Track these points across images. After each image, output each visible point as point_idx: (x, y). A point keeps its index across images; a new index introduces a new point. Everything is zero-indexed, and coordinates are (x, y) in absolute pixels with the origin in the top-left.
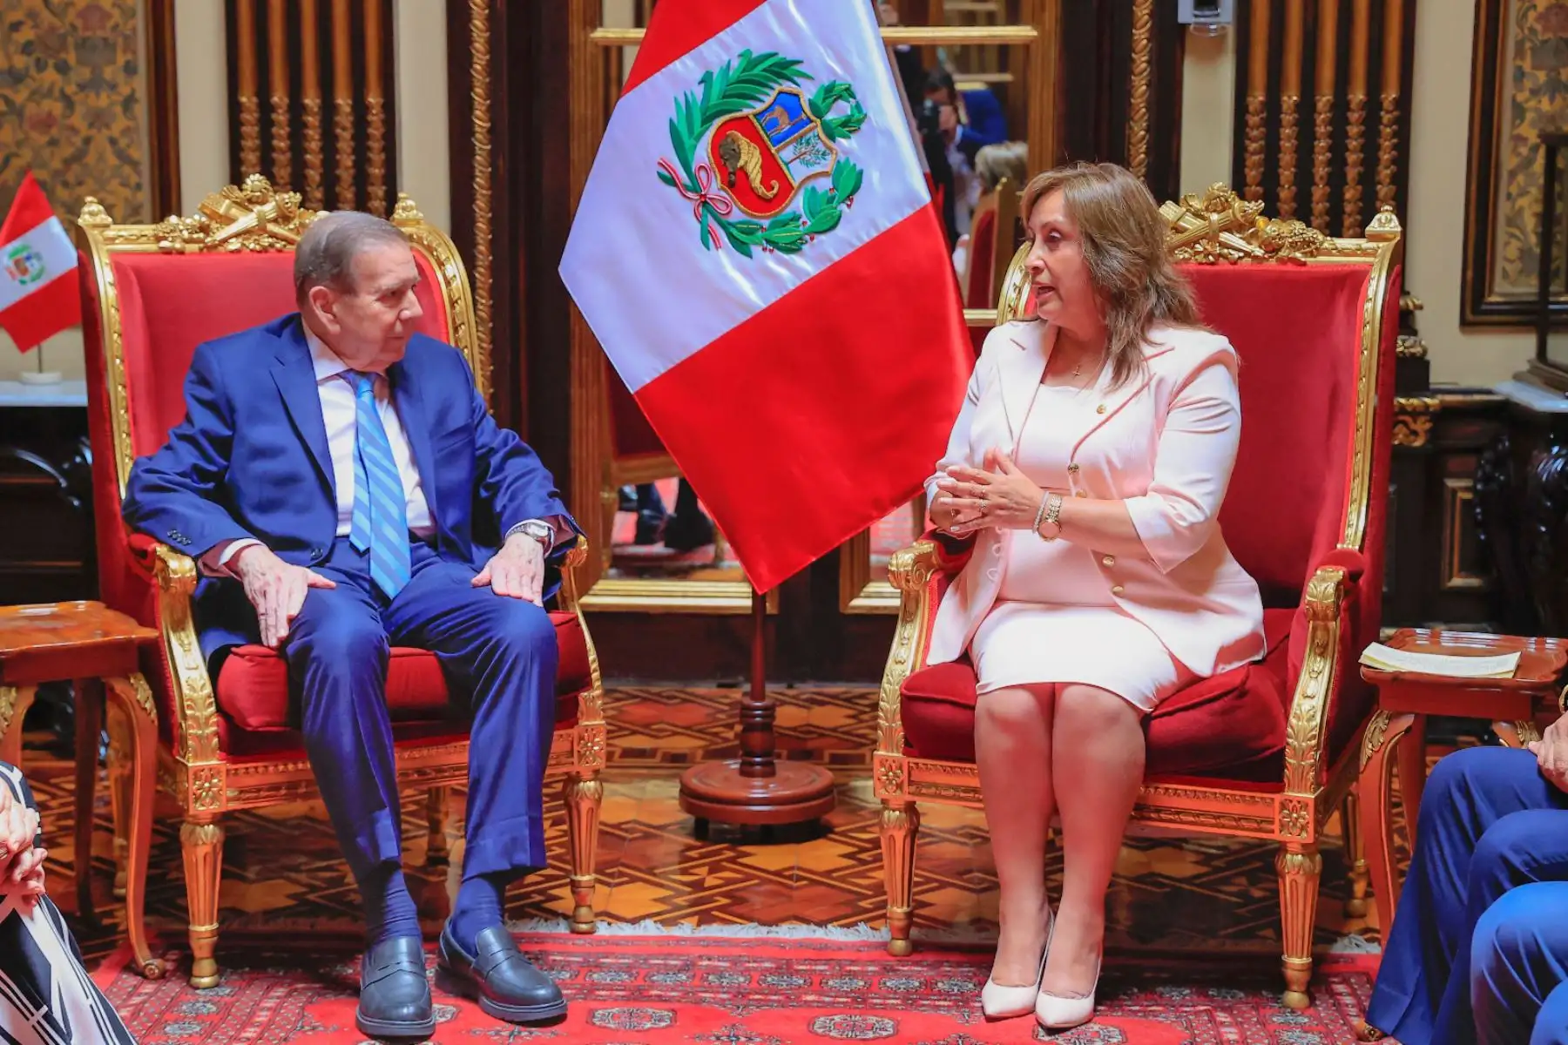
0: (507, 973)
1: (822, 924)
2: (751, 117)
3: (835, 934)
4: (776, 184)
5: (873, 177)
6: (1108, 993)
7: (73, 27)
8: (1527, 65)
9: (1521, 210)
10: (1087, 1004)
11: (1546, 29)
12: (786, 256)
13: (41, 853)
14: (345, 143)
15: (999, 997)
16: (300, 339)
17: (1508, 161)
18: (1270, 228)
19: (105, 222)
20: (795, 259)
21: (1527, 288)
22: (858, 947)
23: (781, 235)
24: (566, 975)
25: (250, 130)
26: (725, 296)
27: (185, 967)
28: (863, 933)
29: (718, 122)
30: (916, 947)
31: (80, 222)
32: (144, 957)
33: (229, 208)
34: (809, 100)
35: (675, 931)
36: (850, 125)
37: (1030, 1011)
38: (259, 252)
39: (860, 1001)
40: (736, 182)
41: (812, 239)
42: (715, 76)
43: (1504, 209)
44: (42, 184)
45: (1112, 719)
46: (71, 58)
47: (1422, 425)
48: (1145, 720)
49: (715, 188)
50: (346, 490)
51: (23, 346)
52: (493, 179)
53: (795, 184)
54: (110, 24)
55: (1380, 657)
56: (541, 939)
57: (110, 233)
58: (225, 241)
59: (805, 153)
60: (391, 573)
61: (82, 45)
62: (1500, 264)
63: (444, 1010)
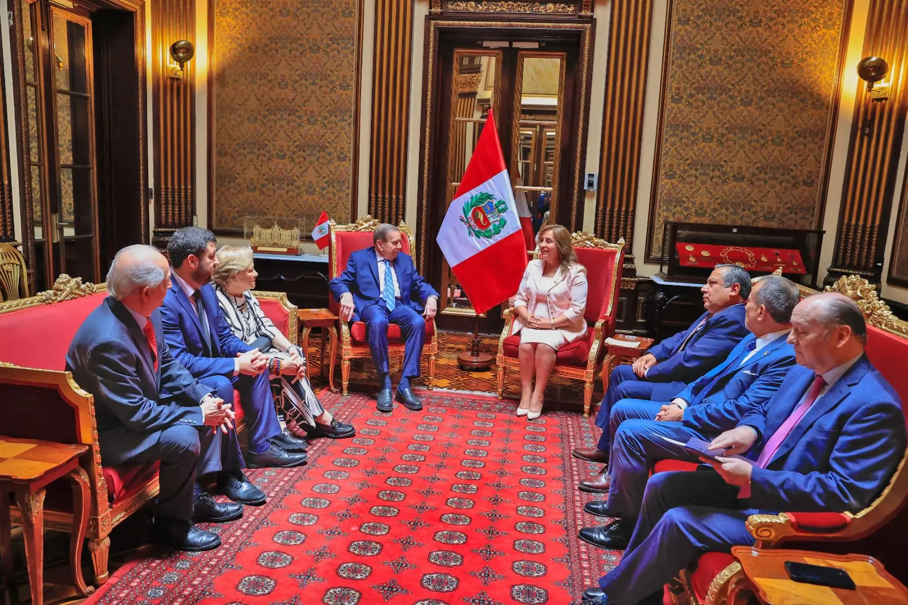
0: (410, 398)
1: (484, 391)
2: (481, 207)
3: (487, 394)
4: (486, 223)
5: (509, 222)
6: (544, 412)
7: (336, 178)
8: (662, 205)
9: (659, 237)
10: (538, 414)
11: (666, 197)
13: (304, 367)
14: (394, 206)
15: (520, 411)
16: (374, 252)
17: (656, 226)
18: (596, 240)
20: (490, 240)
21: (659, 255)
22: (491, 398)
23: (486, 234)
24: (424, 399)
25: (373, 202)
26: (474, 248)
27: (341, 391)
28: (493, 394)
29: (474, 208)
30: (504, 398)
32: (333, 388)
33: (362, 222)
34: (495, 204)
35: (451, 391)
36: (504, 210)
37: (526, 415)
38: (368, 232)
39: (489, 410)
40: (477, 221)
41: (494, 235)
42: (474, 198)
43: (655, 236)
44: (327, 212)
45: (548, 351)
46: (336, 185)
47: (634, 285)
48: (556, 352)
49: (472, 223)
50: (382, 287)
51: (320, 249)
52: (427, 216)
53: (491, 223)
54: (345, 178)
55: (610, 341)
56: (420, 390)
57: (336, 227)
58: (361, 230)
59: (493, 216)
60: (391, 306)
61: (338, 182)
62: (653, 249)
63: (396, 405)
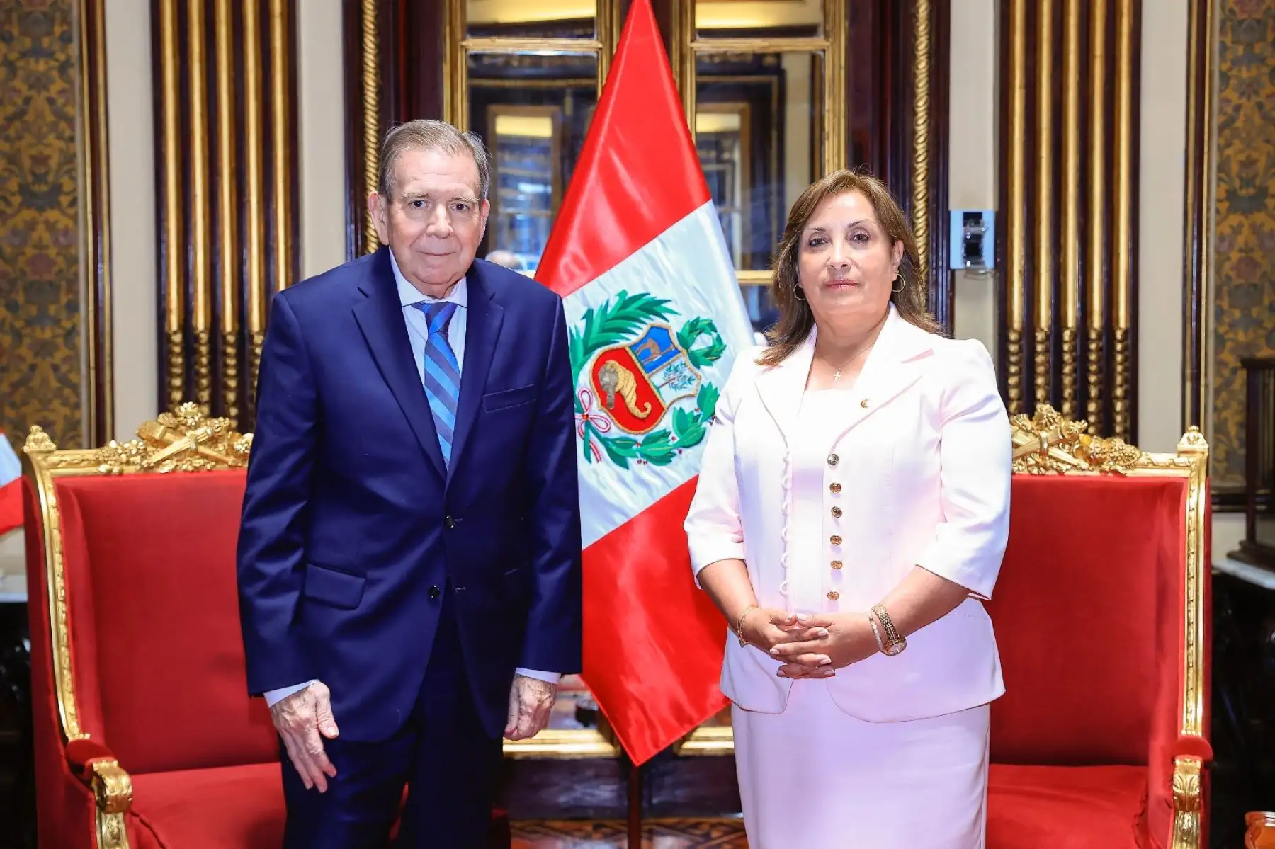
2: (628, 349)
4: (648, 406)
7: (23, 272)
8: (1225, 304)
9: (1226, 420)
11: (1239, 276)
12: (658, 468)
18: (1093, 444)
19: (49, 448)
20: (665, 469)
23: (655, 449)
25: (176, 357)
29: (599, 352)
31: (26, 449)
33: (164, 433)
34: (677, 333)
36: (713, 354)
38: (193, 472)
40: (614, 404)
41: (680, 452)
42: (595, 313)
46: (20, 298)
49: (596, 409)
53: (665, 405)
54: (55, 269)
57: (54, 458)
58: (159, 463)
59: (674, 379)
61: (29, 288)
